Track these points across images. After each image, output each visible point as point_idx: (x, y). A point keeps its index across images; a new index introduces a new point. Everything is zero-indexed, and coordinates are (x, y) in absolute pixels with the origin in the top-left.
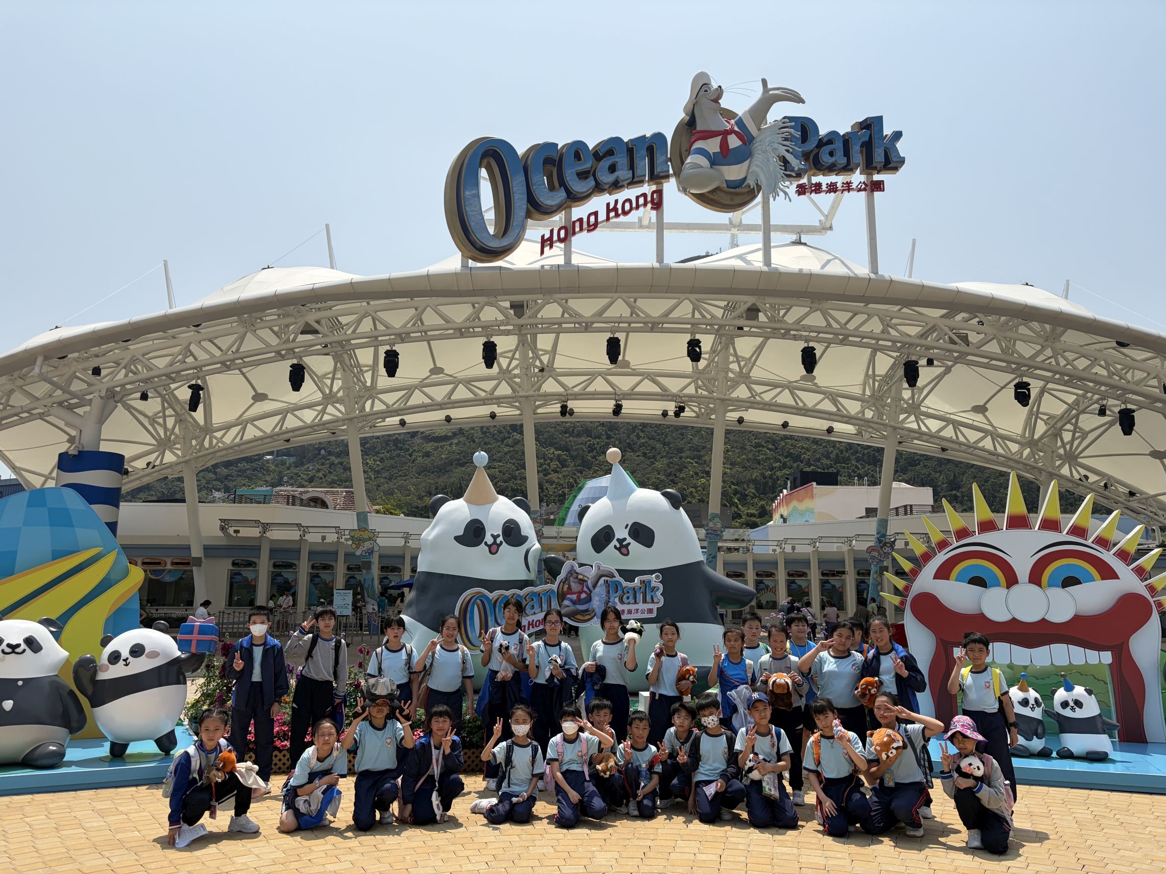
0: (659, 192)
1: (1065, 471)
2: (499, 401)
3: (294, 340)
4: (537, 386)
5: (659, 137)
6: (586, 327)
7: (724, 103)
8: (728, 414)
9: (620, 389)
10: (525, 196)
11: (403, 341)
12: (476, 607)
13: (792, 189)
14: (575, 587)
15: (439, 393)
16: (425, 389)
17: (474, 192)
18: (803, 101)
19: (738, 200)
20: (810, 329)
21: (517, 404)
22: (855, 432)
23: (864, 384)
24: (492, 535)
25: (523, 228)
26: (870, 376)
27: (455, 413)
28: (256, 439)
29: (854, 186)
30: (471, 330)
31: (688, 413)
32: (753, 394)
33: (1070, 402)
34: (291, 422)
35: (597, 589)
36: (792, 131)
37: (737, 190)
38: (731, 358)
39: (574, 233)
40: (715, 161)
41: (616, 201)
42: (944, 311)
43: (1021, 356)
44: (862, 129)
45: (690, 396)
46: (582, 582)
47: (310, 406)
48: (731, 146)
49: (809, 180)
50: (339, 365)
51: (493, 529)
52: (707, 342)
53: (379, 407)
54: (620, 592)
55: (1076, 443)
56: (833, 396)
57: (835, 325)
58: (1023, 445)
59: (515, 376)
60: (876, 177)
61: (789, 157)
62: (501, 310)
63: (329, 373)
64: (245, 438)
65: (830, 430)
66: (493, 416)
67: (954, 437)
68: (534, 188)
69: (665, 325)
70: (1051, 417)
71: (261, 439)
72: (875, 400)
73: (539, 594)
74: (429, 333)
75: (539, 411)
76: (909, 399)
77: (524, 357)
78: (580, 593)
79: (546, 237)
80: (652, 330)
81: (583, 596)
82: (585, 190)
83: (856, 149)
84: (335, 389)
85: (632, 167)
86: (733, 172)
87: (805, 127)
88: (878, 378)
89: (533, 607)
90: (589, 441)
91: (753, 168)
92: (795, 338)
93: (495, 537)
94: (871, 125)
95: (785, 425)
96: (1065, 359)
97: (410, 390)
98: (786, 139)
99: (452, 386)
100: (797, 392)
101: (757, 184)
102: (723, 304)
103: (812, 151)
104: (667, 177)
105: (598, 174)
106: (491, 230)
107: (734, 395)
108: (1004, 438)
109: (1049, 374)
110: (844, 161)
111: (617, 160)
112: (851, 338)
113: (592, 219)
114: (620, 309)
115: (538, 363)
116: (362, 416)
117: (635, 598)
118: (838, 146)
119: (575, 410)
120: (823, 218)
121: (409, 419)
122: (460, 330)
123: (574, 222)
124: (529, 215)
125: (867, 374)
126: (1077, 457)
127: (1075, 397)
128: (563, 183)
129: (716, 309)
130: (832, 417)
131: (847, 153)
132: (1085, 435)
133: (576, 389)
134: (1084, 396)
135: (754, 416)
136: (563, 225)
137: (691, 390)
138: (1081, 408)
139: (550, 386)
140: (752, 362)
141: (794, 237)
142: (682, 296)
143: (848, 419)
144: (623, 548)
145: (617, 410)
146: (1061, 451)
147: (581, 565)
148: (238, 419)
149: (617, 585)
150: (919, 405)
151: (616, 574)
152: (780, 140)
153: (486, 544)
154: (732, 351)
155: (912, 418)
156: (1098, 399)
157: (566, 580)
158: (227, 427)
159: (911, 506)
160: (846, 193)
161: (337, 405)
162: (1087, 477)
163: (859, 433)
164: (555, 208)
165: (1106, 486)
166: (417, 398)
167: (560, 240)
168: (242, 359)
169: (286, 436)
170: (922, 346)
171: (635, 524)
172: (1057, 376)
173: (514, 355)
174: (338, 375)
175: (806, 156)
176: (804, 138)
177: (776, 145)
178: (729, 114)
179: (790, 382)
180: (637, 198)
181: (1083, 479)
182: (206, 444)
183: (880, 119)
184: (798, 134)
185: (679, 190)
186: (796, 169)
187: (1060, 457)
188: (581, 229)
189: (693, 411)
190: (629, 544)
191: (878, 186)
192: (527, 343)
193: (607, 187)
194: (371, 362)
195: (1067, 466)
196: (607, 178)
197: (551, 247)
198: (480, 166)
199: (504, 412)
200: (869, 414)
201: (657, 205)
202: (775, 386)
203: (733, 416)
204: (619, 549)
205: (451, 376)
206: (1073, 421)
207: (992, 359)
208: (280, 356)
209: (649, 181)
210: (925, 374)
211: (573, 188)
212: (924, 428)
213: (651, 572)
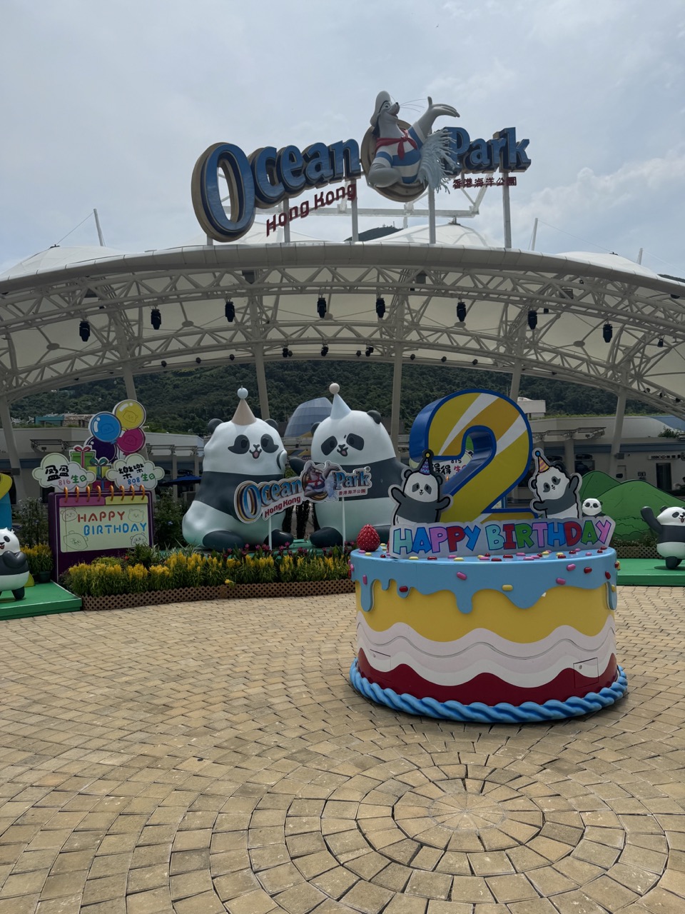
0: (353, 186)
1: (635, 386)
2: (237, 346)
3: (80, 303)
4: (264, 335)
5: (352, 143)
6: (301, 290)
7: (400, 116)
8: (404, 353)
9: (326, 336)
10: (253, 190)
11: (164, 302)
12: (248, 495)
13: (451, 183)
14: (313, 477)
15: (191, 341)
16: (180, 338)
17: (214, 187)
18: (459, 116)
19: (411, 192)
20: (462, 289)
21: (250, 348)
22: (492, 363)
23: (499, 328)
24: (254, 445)
25: (253, 215)
26: (503, 322)
27: (203, 356)
28: (53, 379)
29: (495, 181)
30: (215, 293)
31: (375, 353)
32: (422, 337)
33: (640, 337)
34: (79, 365)
35: (328, 478)
36: (450, 138)
37: (411, 185)
38: (406, 311)
39: (291, 219)
40: (395, 162)
41: (322, 193)
42: (555, 274)
43: (608, 306)
44: (500, 137)
45: (376, 340)
46: (318, 474)
47: (93, 353)
48: (406, 151)
49: (463, 177)
50: (112, 320)
51: (255, 442)
52: (388, 300)
53: (145, 352)
54: (343, 480)
55: (643, 366)
56: (477, 337)
57: (480, 286)
58: (608, 369)
59: (248, 327)
60: (511, 175)
61: (448, 158)
62: (236, 276)
63: (105, 327)
64: (44, 378)
65: (475, 362)
66: (232, 357)
67: (561, 365)
68: (260, 184)
69: (359, 288)
70: (627, 348)
71: (56, 378)
72: (506, 340)
73: (289, 484)
74: (181, 296)
75: (267, 353)
76: (531, 338)
77: (253, 312)
78: (317, 481)
79: (270, 222)
80: (350, 292)
81: (319, 483)
82: (298, 185)
83: (496, 153)
84: (110, 340)
85: (333, 167)
86: (408, 171)
87: (460, 134)
88: (509, 323)
89: (286, 492)
91: (423, 167)
92: (452, 296)
93: (256, 447)
94: (508, 134)
95: (444, 359)
96: (637, 307)
97: (168, 339)
98: (446, 145)
99: (200, 336)
100: (452, 335)
101: (425, 180)
102: (399, 270)
103: (464, 155)
104: (359, 174)
105: (308, 172)
106: (229, 216)
107: (408, 339)
108: (595, 364)
109: (625, 318)
110: (487, 162)
111: (322, 161)
112: (491, 296)
113: (304, 206)
114: (325, 276)
115: (264, 317)
116: (134, 360)
117: (353, 483)
118: (484, 150)
119: (293, 352)
120: (472, 205)
121: (169, 361)
122: (207, 293)
123: (291, 210)
124: (256, 205)
125: (501, 321)
126: (643, 375)
127: (643, 333)
128: (281, 180)
129: (395, 275)
130: (477, 353)
131: (490, 156)
132: (649, 360)
133: (294, 336)
134: (649, 333)
135: (422, 354)
136: (283, 212)
137: (377, 336)
138: (647, 342)
139: (274, 334)
140: (420, 313)
141: (451, 219)
142: (372, 266)
143: (487, 354)
144: (343, 451)
145: (325, 351)
146: (633, 372)
147: (316, 464)
148: (37, 364)
149: (341, 476)
150: (538, 342)
151: (341, 468)
152: (442, 146)
153: (250, 451)
154: (406, 306)
155: (533, 352)
156: (659, 335)
157: (307, 474)
158: (29, 370)
159: (530, 414)
160: (489, 187)
161: (113, 351)
162: (649, 390)
163: (495, 364)
164: (275, 199)
165: (661, 395)
166: (174, 345)
167: (281, 224)
168: (41, 318)
169: (76, 376)
170: (540, 300)
171: (351, 435)
172: (631, 320)
173: (246, 311)
174: (113, 329)
175: (460, 158)
176: (459, 144)
177: (438, 150)
178: (404, 125)
179: (448, 328)
180: (338, 191)
181: (646, 391)
182: (14, 384)
183: (513, 130)
184: (455, 141)
185: (368, 185)
186: (454, 168)
187: (632, 376)
188: (297, 216)
189: (379, 351)
190: (347, 448)
191: (512, 181)
192: (254, 300)
193: (314, 182)
194: (137, 318)
195: (636, 383)
196: (314, 176)
197: (274, 230)
198: (218, 166)
199: (239, 354)
200: (502, 350)
201: (352, 196)
202: (437, 331)
203: (407, 354)
204: (340, 452)
205: (199, 328)
206: (641, 351)
207: (588, 308)
208: (70, 316)
209: (345, 178)
210: (542, 320)
211: (290, 183)
212: (540, 359)
213: (363, 466)
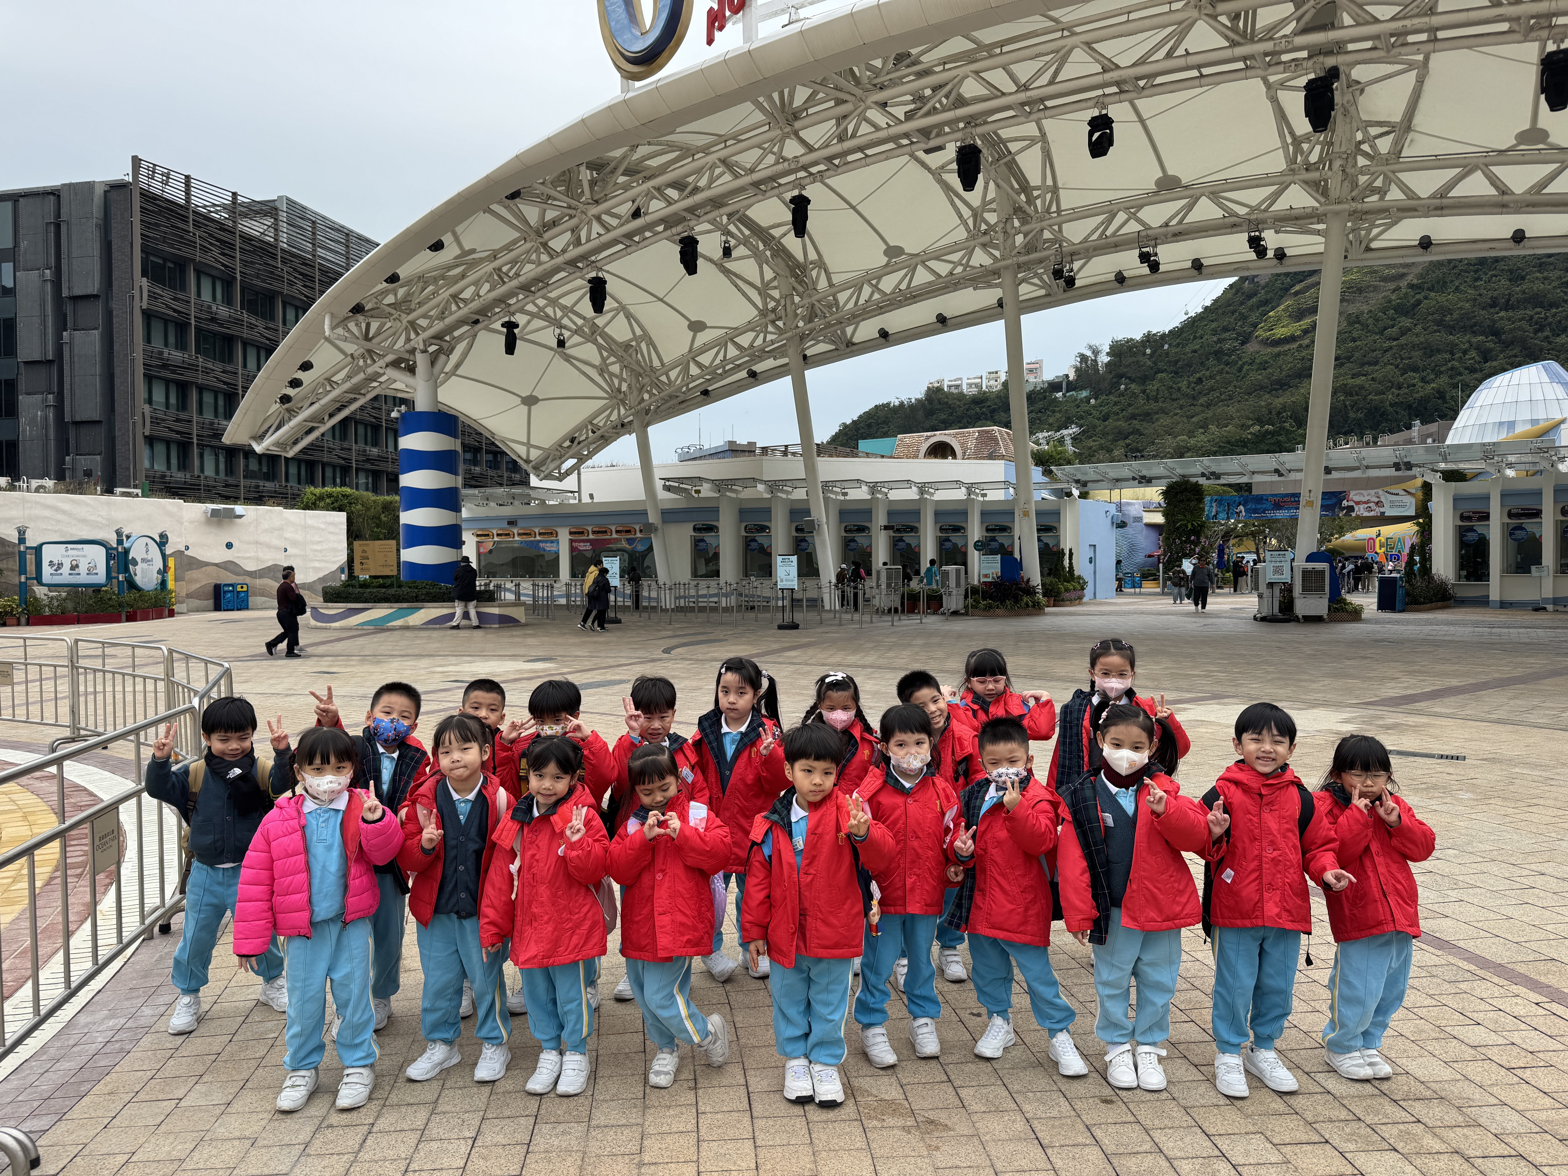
28: (695, 378)
34: (731, 352)
64: (686, 379)
71: (701, 376)
79: (714, 12)
90: (1537, 313)
95: (1519, 236)
99: (906, 271)
100: (1500, 169)
158: (672, 368)
167: (735, 9)
179: (1490, 153)
197: (722, 27)
205: (910, 255)
